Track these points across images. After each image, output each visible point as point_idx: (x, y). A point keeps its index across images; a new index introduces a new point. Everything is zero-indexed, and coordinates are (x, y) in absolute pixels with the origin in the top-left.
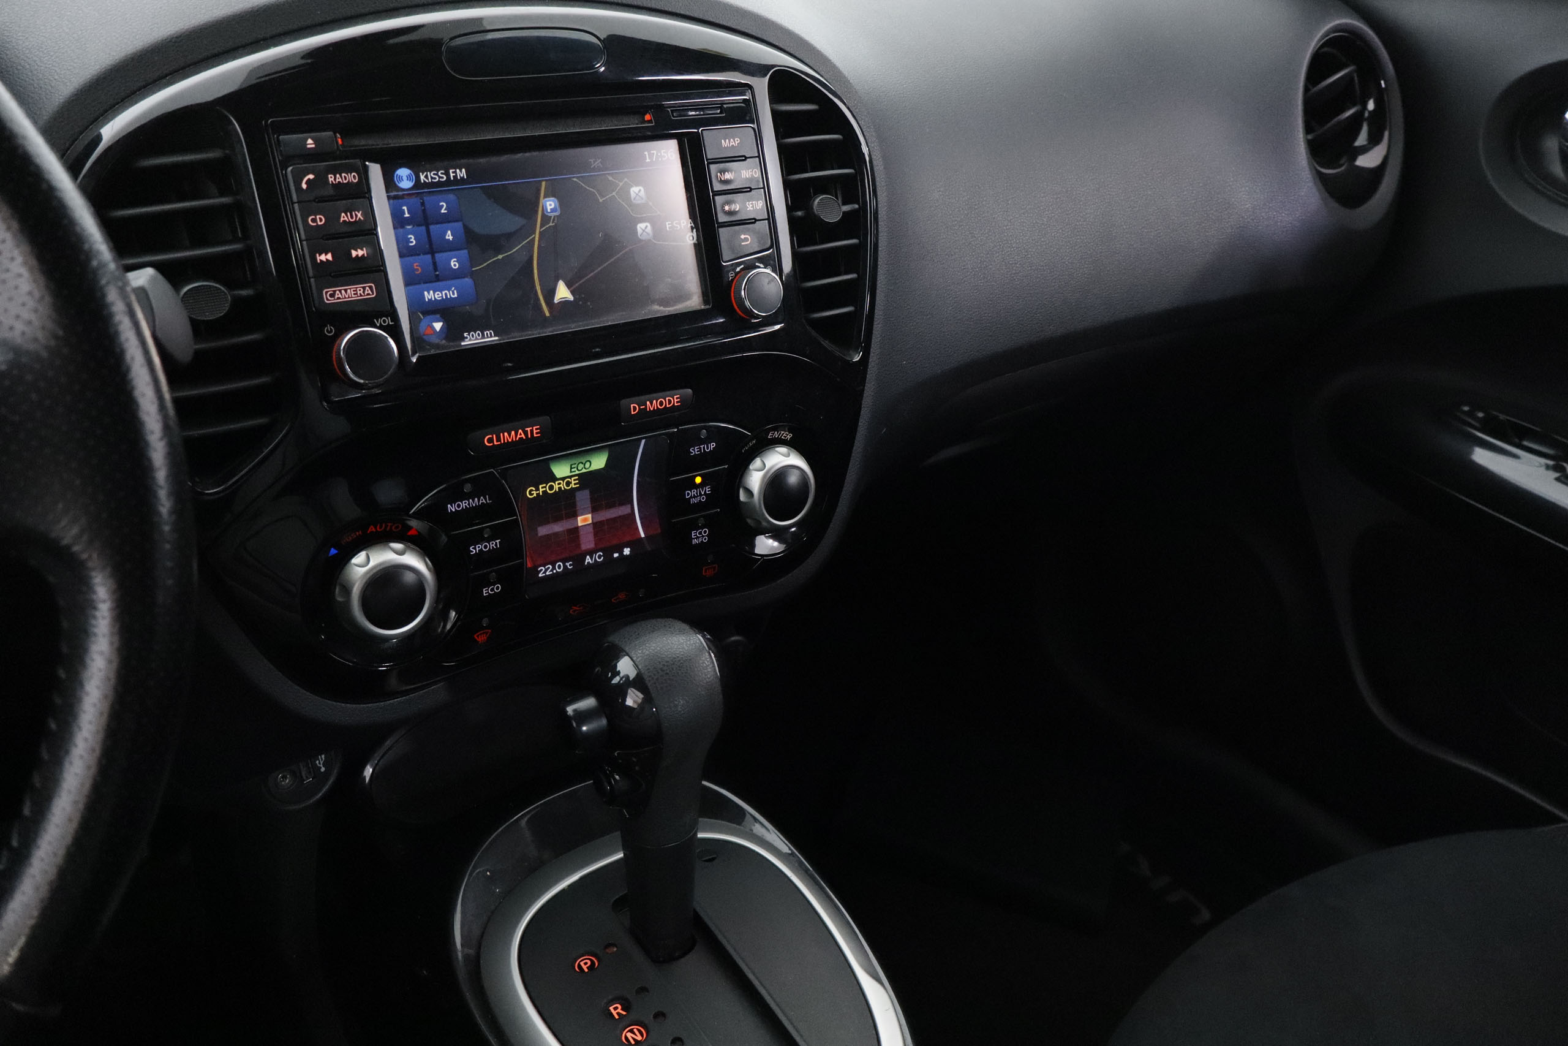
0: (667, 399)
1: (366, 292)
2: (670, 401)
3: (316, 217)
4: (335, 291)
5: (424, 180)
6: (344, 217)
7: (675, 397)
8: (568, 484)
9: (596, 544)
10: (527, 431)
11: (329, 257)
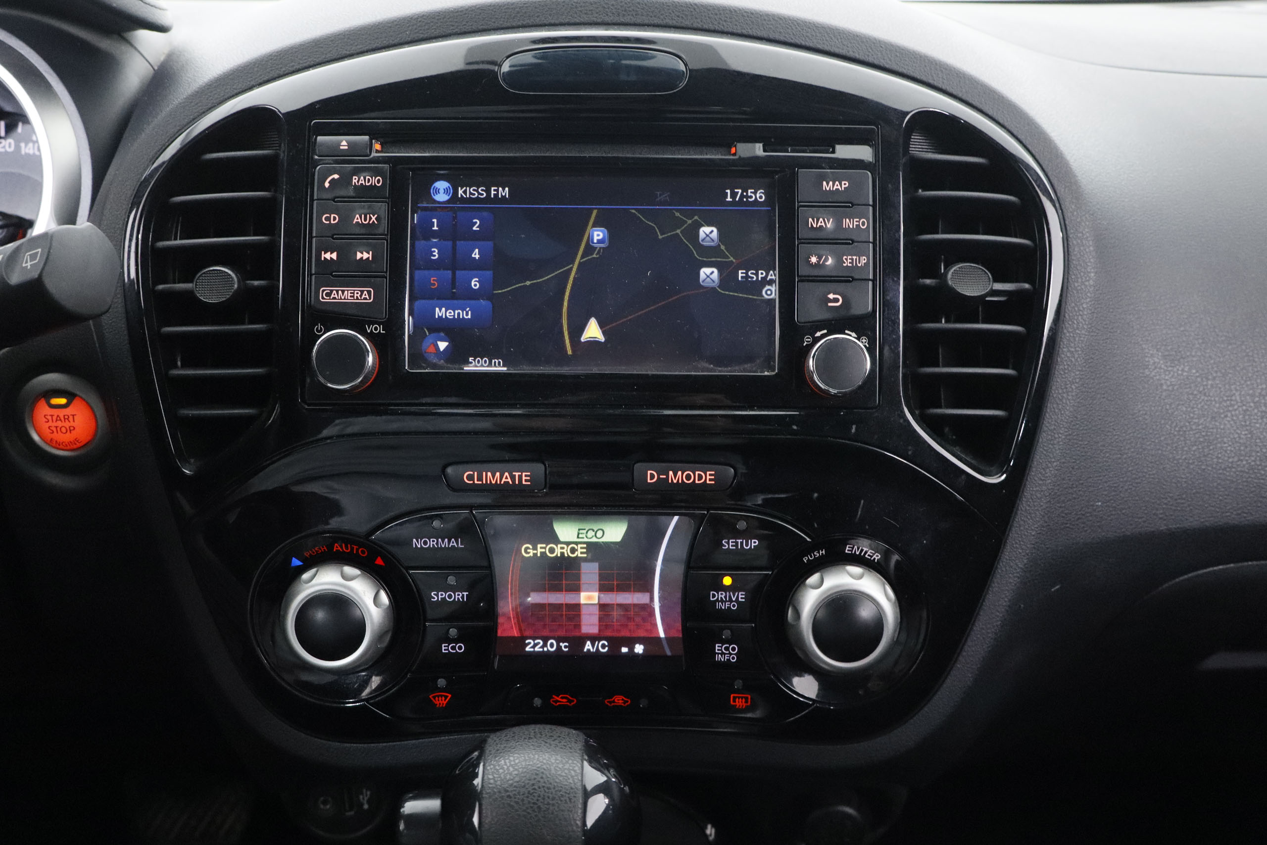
0: (697, 473)
1: (363, 296)
2: (700, 477)
3: (330, 216)
4: (332, 291)
5: (461, 195)
6: (357, 219)
7: (708, 473)
8: (573, 551)
9: (600, 631)
10: (515, 475)
11: (334, 256)
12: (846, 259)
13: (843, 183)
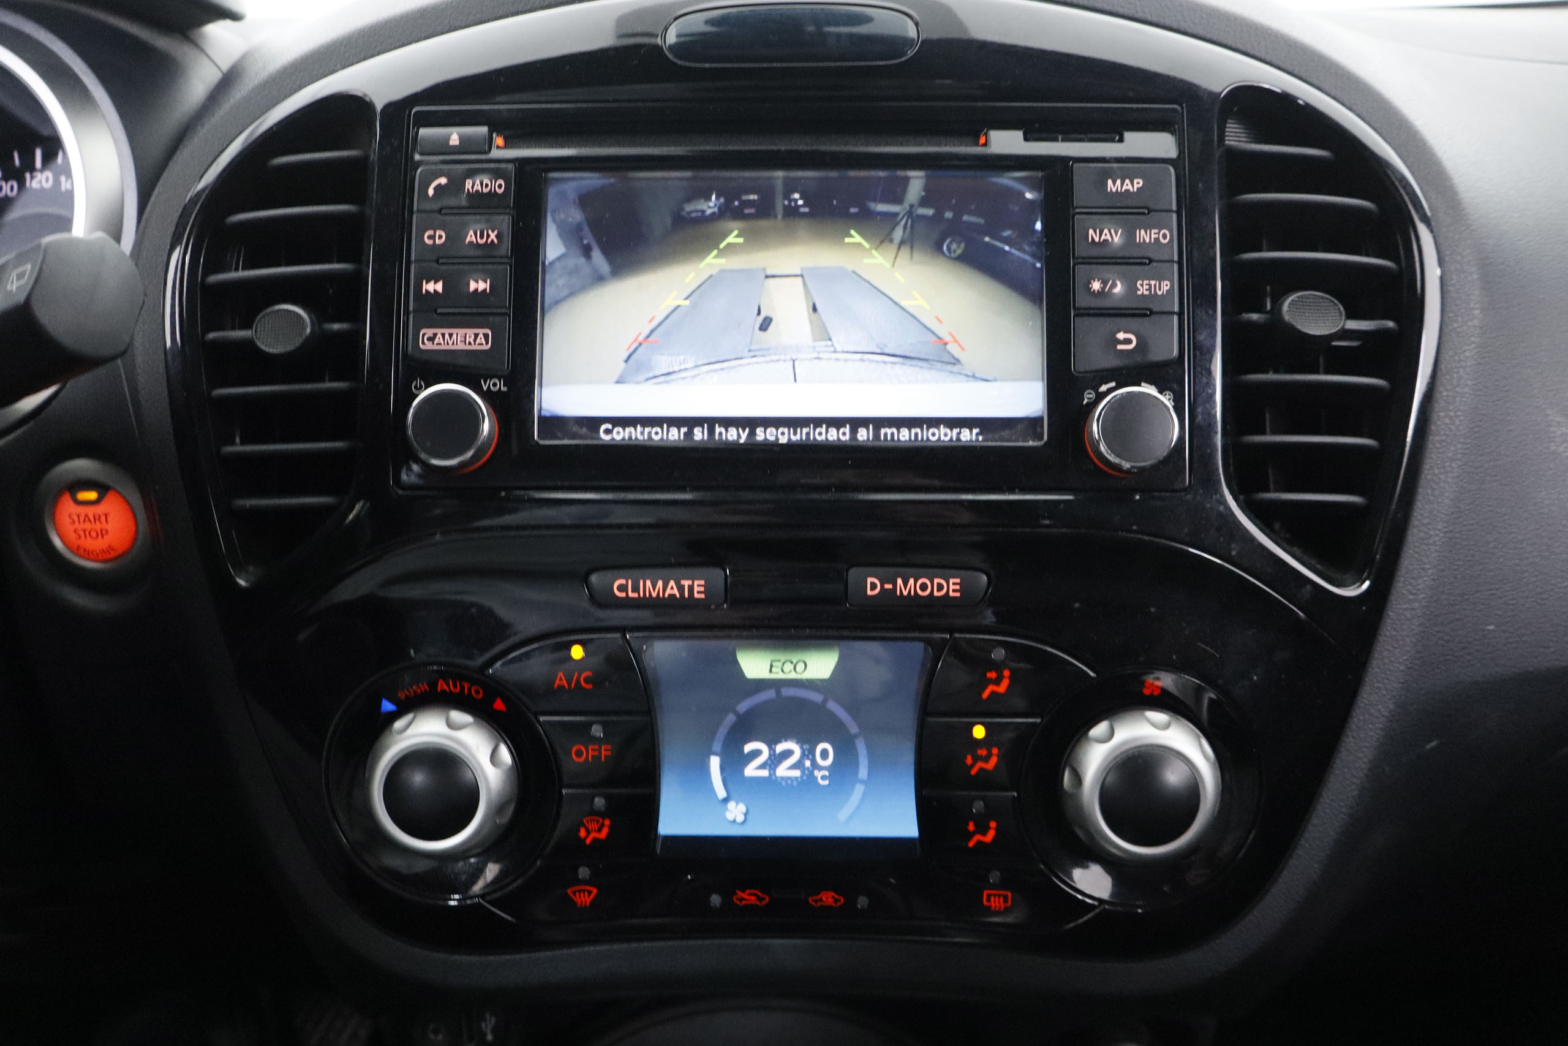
0: (936, 581)
1: (478, 341)
2: (940, 587)
3: (435, 233)
4: (435, 335)
6: (471, 237)
7: (951, 581)
10: (684, 586)
11: (439, 287)
12: (1142, 285)
13: (1135, 181)
